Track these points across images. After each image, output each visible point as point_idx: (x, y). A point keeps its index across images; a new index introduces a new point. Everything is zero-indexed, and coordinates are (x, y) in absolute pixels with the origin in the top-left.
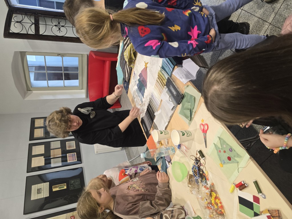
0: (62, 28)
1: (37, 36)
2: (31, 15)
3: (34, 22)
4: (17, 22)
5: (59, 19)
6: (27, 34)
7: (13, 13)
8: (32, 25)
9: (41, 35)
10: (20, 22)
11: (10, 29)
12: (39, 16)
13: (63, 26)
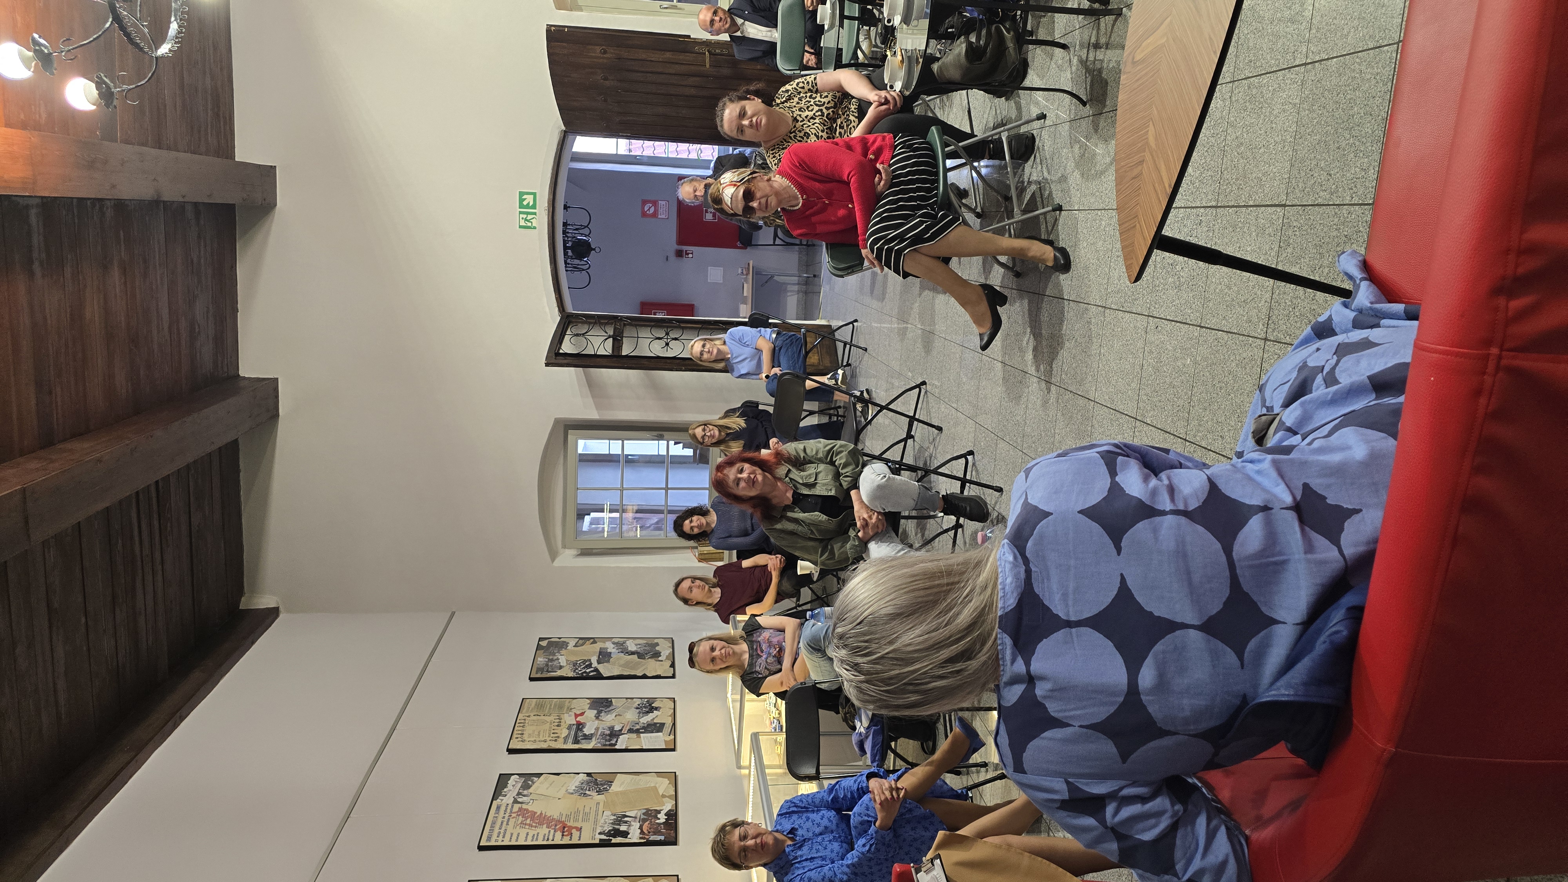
0: (673, 344)
1: (616, 360)
2: (606, 324)
3: (612, 334)
4: (577, 335)
5: (667, 327)
6: (596, 356)
7: (569, 323)
8: (606, 339)
9: (627, 356)
10: (583, 334)
11: (560, 348)
12: (625, 325)
13: (676, 339)
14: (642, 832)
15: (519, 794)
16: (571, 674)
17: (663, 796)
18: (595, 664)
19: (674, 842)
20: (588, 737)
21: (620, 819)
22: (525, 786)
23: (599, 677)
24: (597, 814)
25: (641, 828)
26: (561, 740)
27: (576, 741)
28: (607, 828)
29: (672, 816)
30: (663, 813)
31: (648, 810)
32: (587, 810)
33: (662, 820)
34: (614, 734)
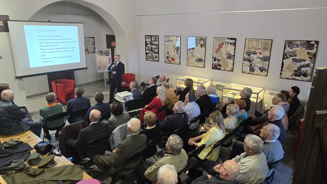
14: (215, 64)
15: (228, 43)
16: (286, 51)
17: (225, 68)
18: (292, 58)
19: (212, 69)
20: (249, 55)
21: (218, 60)
22: (231, 44)
23: (284, 58)
24: (221, 56)
25: (216, 64)
26: (249, 49)
27: (247, 53)
28: (216, 58)
29: (219, 69)
30: (220, 68)
31: (221, 65)
32: (222, 55)
33: (218, 67)
34: (250, 61)
